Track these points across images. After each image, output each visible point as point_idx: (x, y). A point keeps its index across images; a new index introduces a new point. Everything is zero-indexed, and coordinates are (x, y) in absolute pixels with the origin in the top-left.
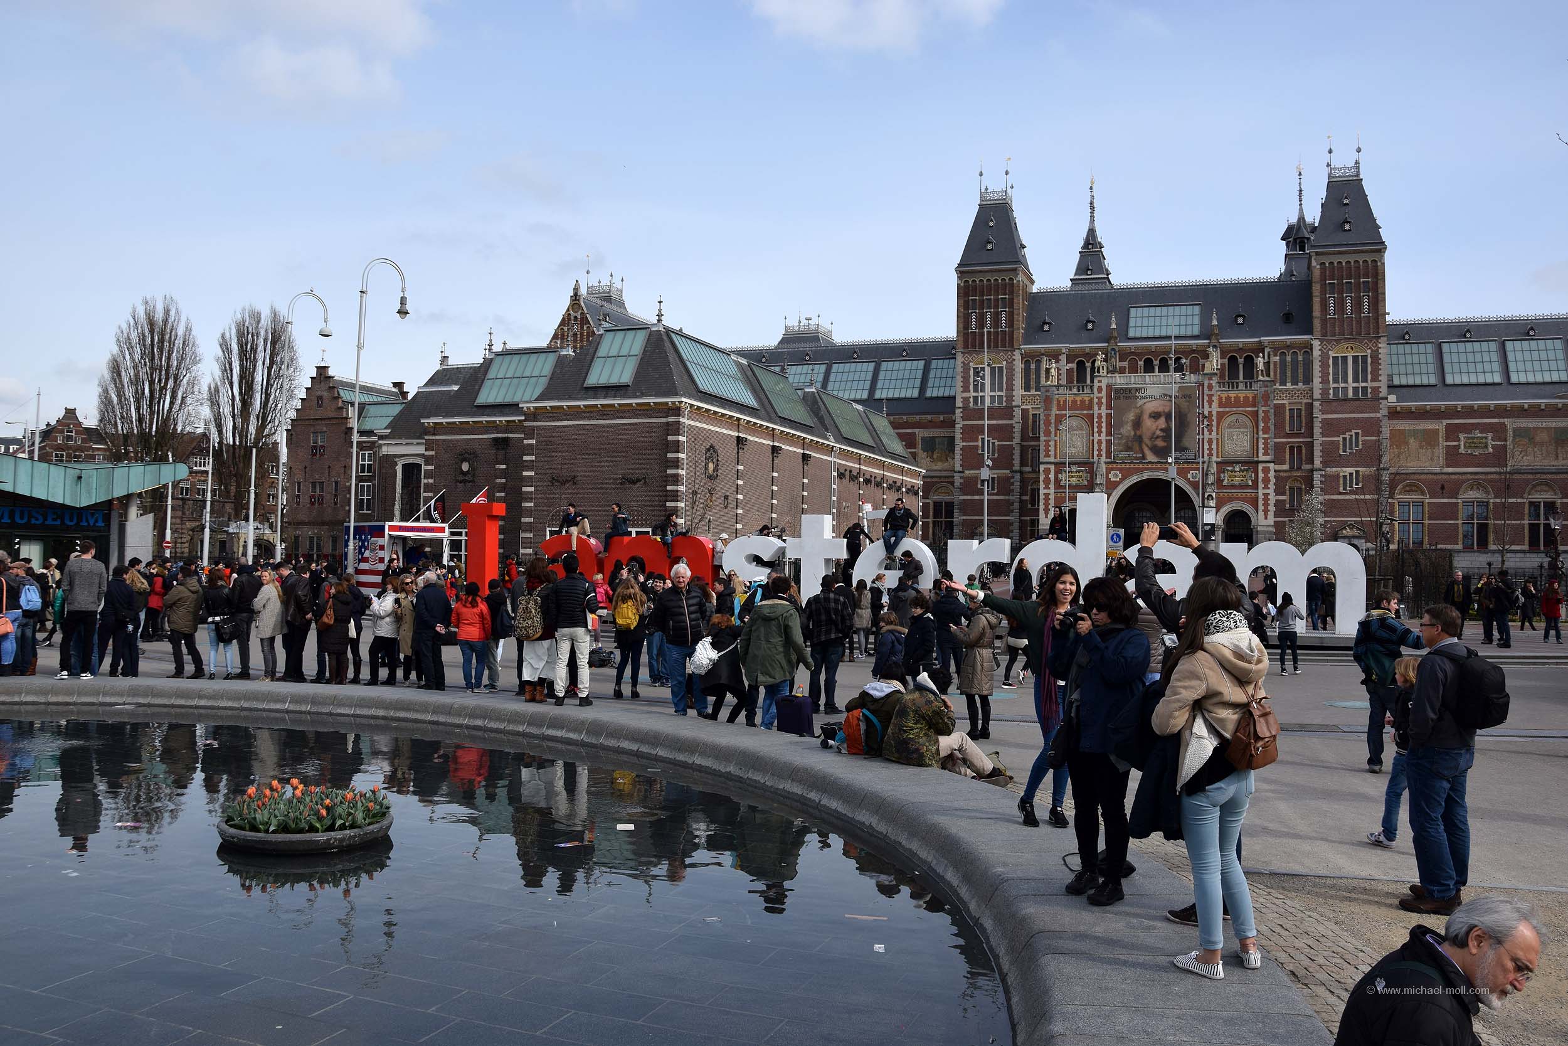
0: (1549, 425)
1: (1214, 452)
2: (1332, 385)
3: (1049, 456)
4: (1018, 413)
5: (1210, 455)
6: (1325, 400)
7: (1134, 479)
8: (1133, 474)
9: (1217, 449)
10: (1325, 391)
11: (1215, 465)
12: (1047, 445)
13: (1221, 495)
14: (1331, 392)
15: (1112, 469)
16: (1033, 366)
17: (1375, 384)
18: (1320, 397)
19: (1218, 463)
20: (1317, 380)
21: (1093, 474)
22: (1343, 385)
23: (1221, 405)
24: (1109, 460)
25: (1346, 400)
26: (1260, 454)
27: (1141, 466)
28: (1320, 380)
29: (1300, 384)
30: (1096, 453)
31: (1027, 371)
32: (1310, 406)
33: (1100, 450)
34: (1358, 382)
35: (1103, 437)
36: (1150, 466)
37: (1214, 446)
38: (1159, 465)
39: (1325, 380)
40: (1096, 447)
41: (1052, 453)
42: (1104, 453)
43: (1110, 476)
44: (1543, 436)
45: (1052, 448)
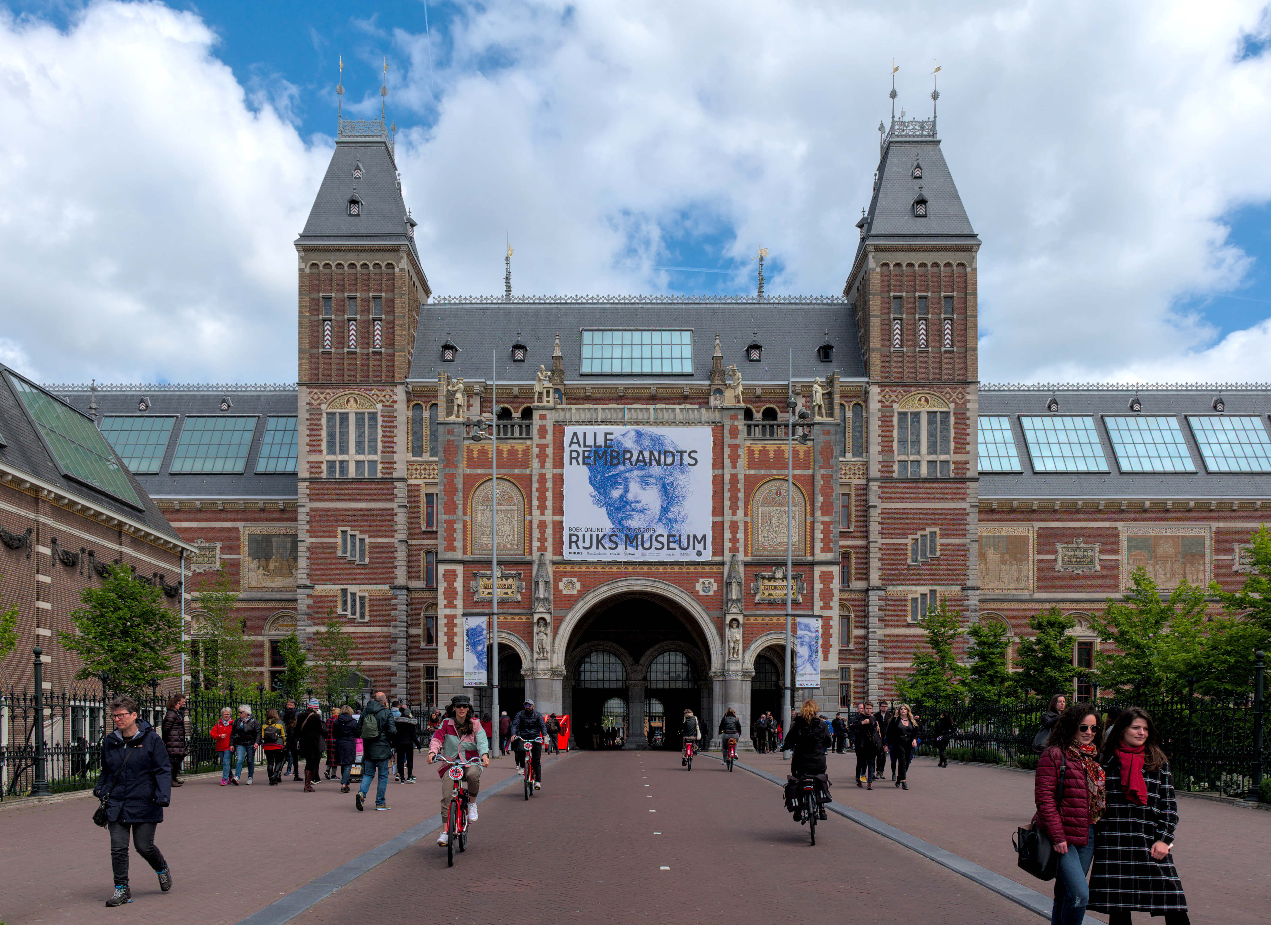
0: (1176, 532)
1: (741, 546)
2: (898, 457)
3: (454, 549)
4: (401, 490)
5: (734, 550)
6: (886, 480)
7: (604, 592)
8: (602, 583)
9: (746, 540)
10: (886, 466)
11: (741, 569)
12: (451, 530)
13: (752, 620)
14: (896, 467)
15: (565, 574)
16: (426, 414)
17: (960, 457)
18: (878, 475)
19: (747, 564)
20: (875, 449)
21: (532, 585)
22: (912, 458)
23: (750, 467)
24: (557, 558)
25: (917, 480)
26: (817, 550)
27: (615, 569)
28: (879, 448)
29: (849, 456)
30: (536, 544)
31: (416, 423)
32: (864, 490)
33: (542, 540)
34: (935, 452)
35: (549, 516)
36: (630, 569)
37: (740, 536)
38: (646, 569)
39: (886, 449)
40: (536, 535)
41: (458, 544)
42: (549, 545)
43: (561, 586)
44: (1166, 549)
45: (459, 535)
